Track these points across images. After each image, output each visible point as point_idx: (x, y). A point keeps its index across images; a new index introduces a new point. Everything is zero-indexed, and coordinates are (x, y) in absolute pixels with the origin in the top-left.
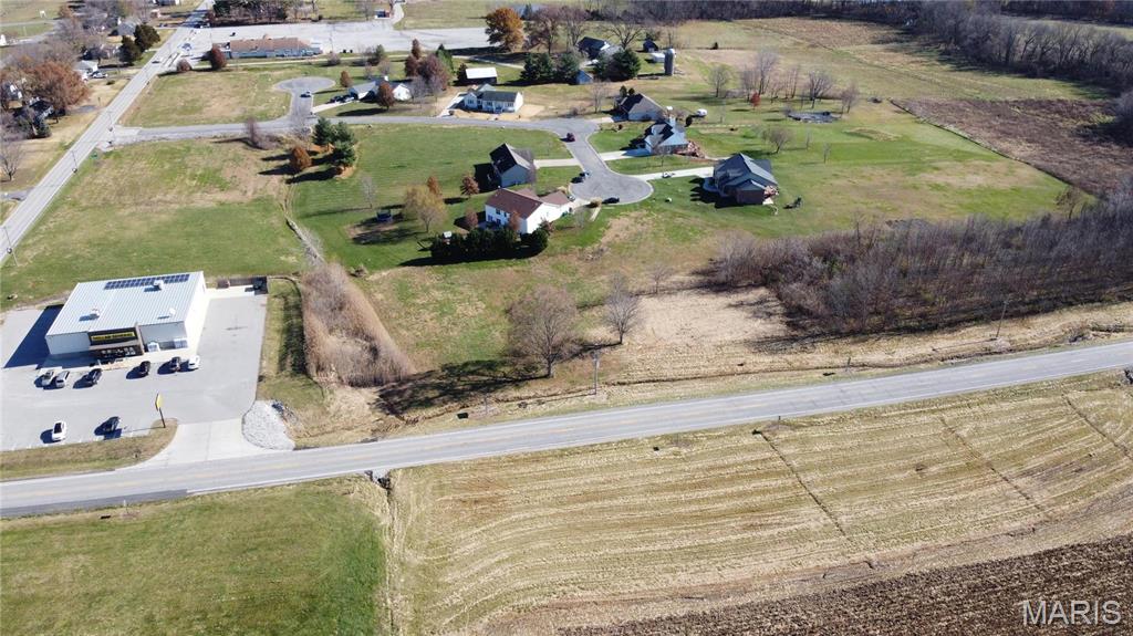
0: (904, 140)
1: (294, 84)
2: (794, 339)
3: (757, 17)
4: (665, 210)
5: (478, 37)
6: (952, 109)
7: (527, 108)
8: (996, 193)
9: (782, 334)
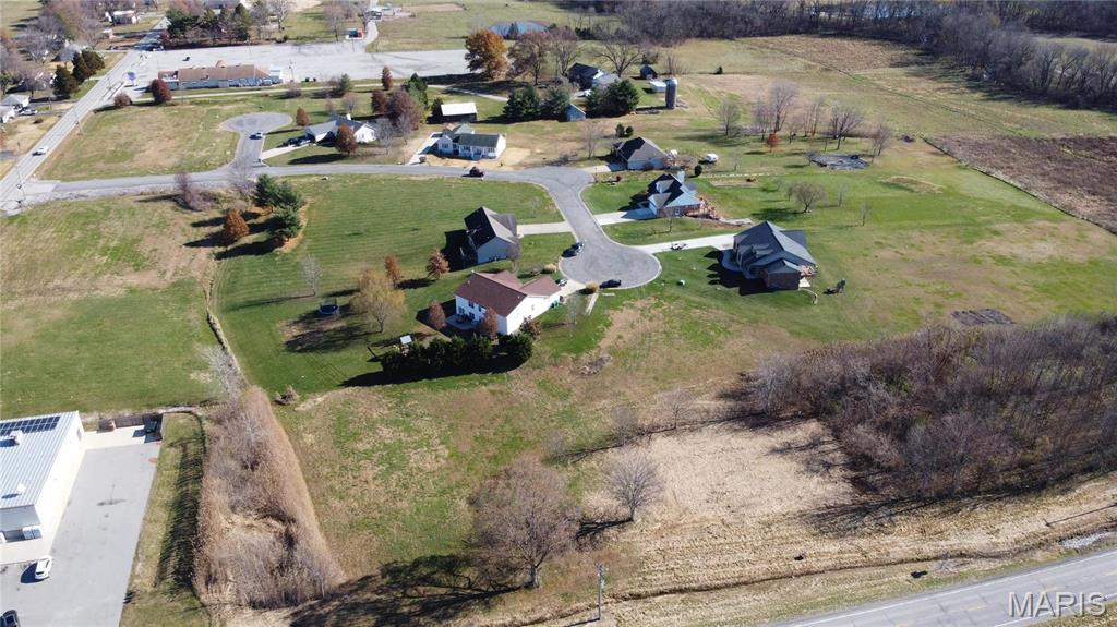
0: (949, 192)
1: (245, 123)
3: (762, 35)
4: (678, 298)
5: (455, 61)
6: (996, 149)
7: (510, 154)
8: (1072, 268)
9: (847, 501)
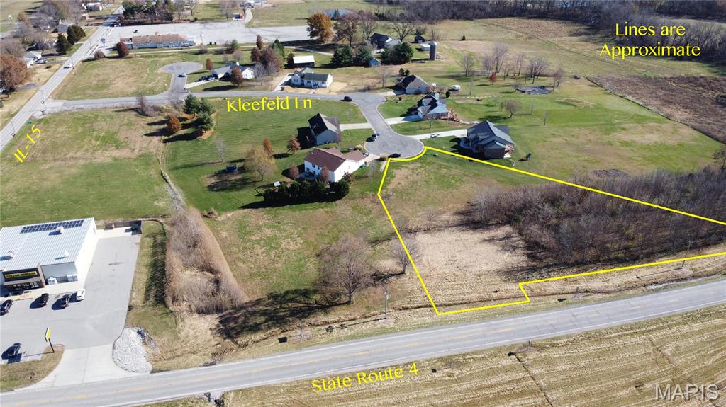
0: (598, 107)
1: (174, 68)
2: (533, 269)
3: (490, 17)
4: (433, 163)
5: (302, 33)
6: (630, 83)
7: (335, 85)
8: (668, 148)
9: (524, 265)
